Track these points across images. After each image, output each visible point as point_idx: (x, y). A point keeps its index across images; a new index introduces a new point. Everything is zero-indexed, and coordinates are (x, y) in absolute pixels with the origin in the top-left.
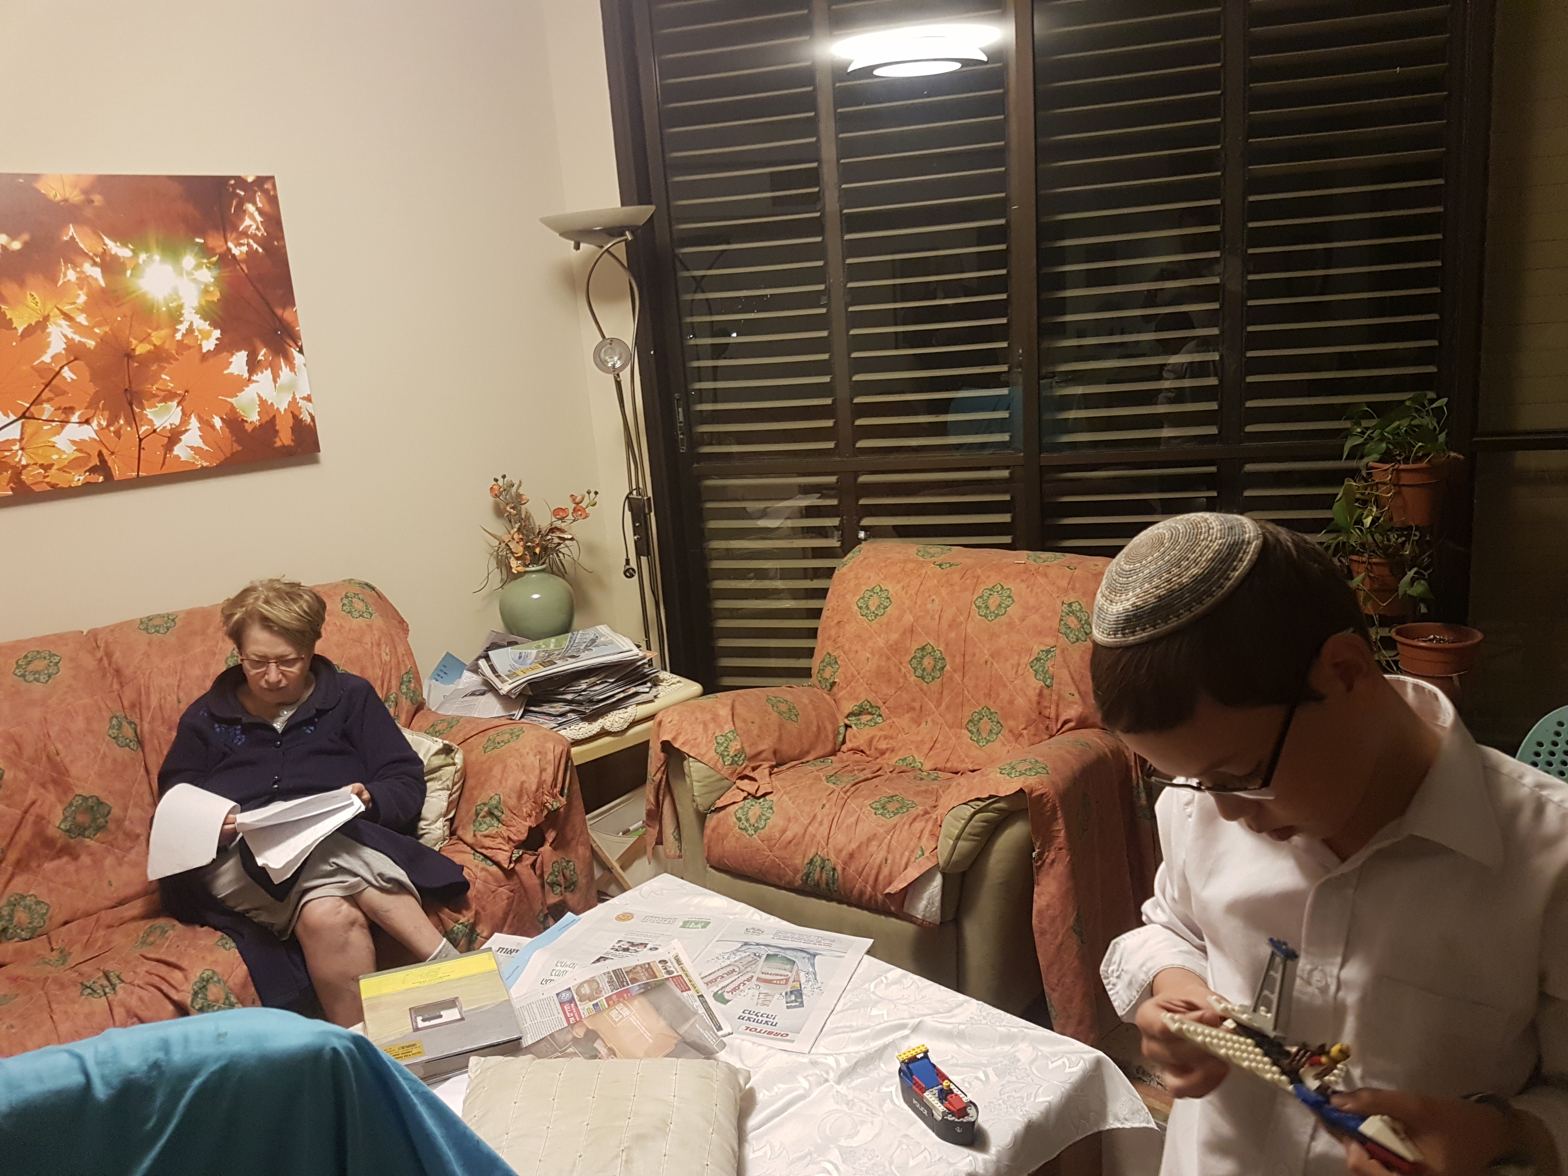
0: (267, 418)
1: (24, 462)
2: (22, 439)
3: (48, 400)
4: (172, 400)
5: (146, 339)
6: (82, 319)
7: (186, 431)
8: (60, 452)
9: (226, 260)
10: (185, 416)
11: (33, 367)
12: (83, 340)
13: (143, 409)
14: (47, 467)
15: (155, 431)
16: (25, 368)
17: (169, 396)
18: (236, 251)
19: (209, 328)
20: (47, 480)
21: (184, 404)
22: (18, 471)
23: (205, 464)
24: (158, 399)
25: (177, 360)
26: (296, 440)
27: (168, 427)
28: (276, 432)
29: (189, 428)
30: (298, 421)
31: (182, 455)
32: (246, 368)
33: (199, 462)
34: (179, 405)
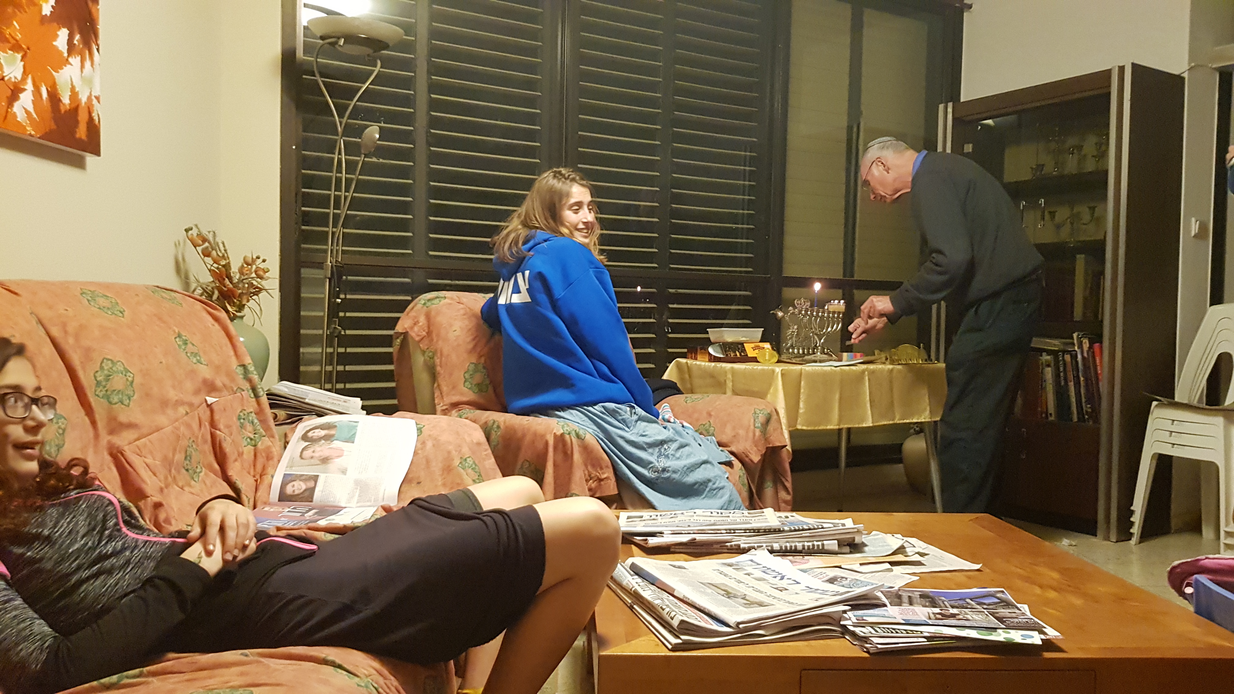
0: (73, 106)
4: (18, 53)
7: (25, 90)
10: (25, 73)
15: (3, 79)
17: (16, 47)
21: (26, 59)
23: (33, 133)
24: (9, 45)
25: (26, 12)
26: (88, 136)
27: (13, 80)
28: (77, 122)
29: (26, 87)
30: (91, 119)
31: (18, 114)
32: (66, 47)
33: (28, 128)
34: (22, 60)
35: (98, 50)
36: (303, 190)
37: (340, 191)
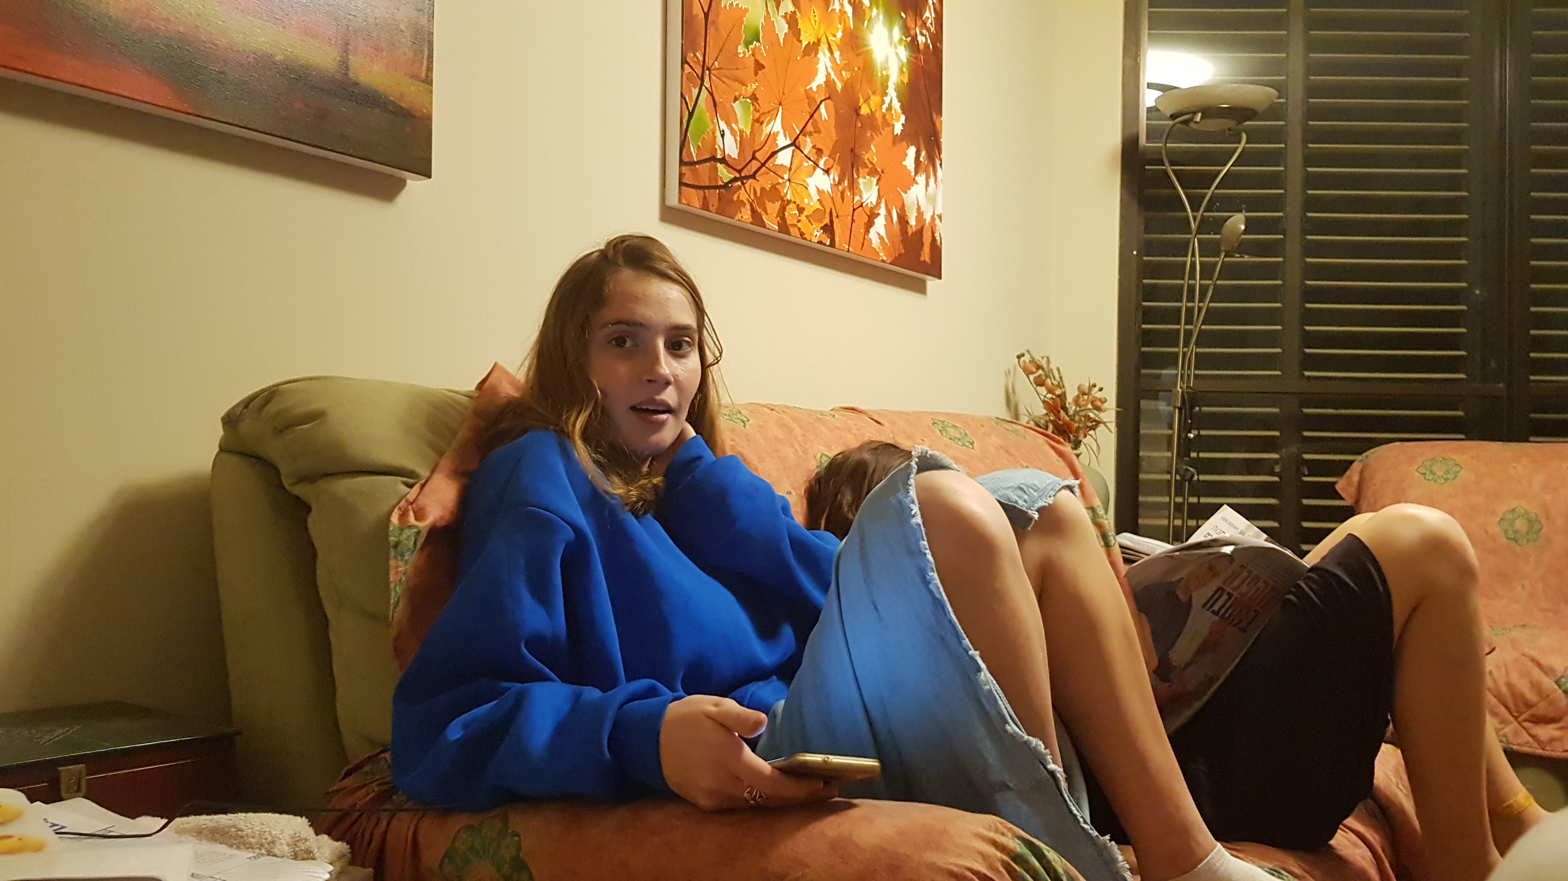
0: (919, 227)
1: (788, 197)
2: (790, 169)
3: (810, 134)
4: (874, 177)
5: (867, 100)
6: (837, 54)
7: (879, 214)
8: (809, 197)
9: (913, 45)
10: (879, 197)
11: (806, 91)
12: (836, 79)
13: (859, 177)
14: (801, 210)
15: (861, 206)
16: (802, 90)
17: (873, 172)
18: (921, 39)
19: (899, 110)
20: (799, 225)
21: (881, 183)
22: (785, 204)
23: (885, 258)
24: (867, 170)
25: (881, 134)
26: (931, 258)
27: (869, 205)
28: (922, 244)
29: (879, 212)
30: (934, 239)
31: (874, 241)
32: (913, 166)
33: (881, 254)
34: (877, 184)
35: (941, 164)
36: (1144, 304)
37: (1193, 301)
